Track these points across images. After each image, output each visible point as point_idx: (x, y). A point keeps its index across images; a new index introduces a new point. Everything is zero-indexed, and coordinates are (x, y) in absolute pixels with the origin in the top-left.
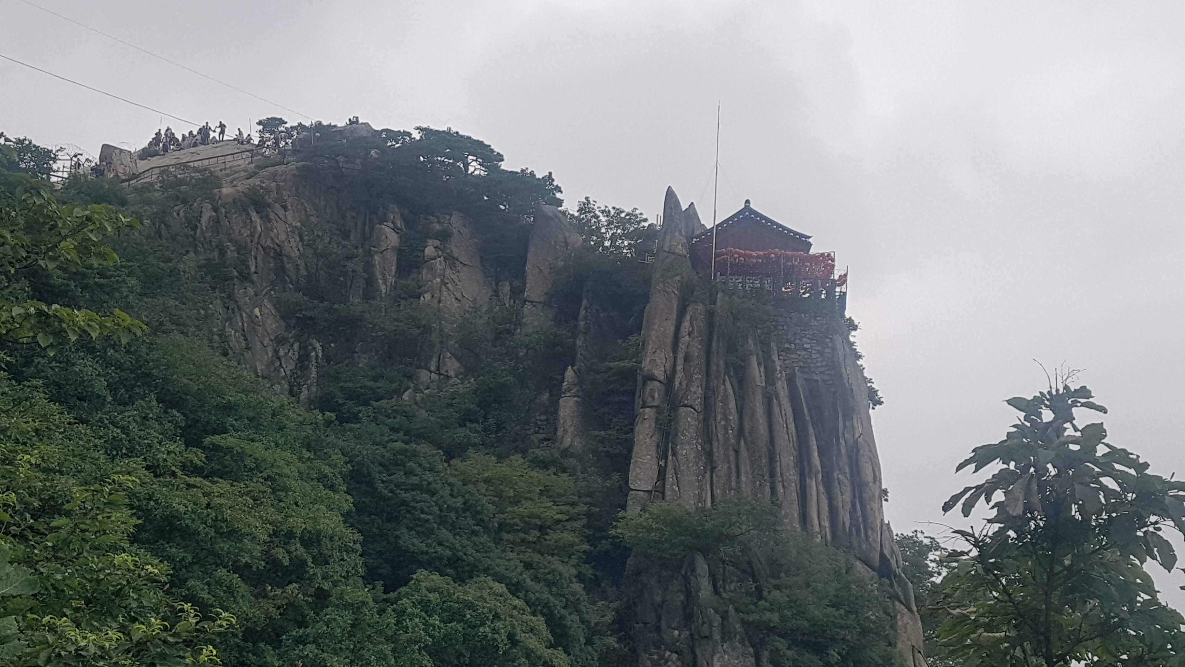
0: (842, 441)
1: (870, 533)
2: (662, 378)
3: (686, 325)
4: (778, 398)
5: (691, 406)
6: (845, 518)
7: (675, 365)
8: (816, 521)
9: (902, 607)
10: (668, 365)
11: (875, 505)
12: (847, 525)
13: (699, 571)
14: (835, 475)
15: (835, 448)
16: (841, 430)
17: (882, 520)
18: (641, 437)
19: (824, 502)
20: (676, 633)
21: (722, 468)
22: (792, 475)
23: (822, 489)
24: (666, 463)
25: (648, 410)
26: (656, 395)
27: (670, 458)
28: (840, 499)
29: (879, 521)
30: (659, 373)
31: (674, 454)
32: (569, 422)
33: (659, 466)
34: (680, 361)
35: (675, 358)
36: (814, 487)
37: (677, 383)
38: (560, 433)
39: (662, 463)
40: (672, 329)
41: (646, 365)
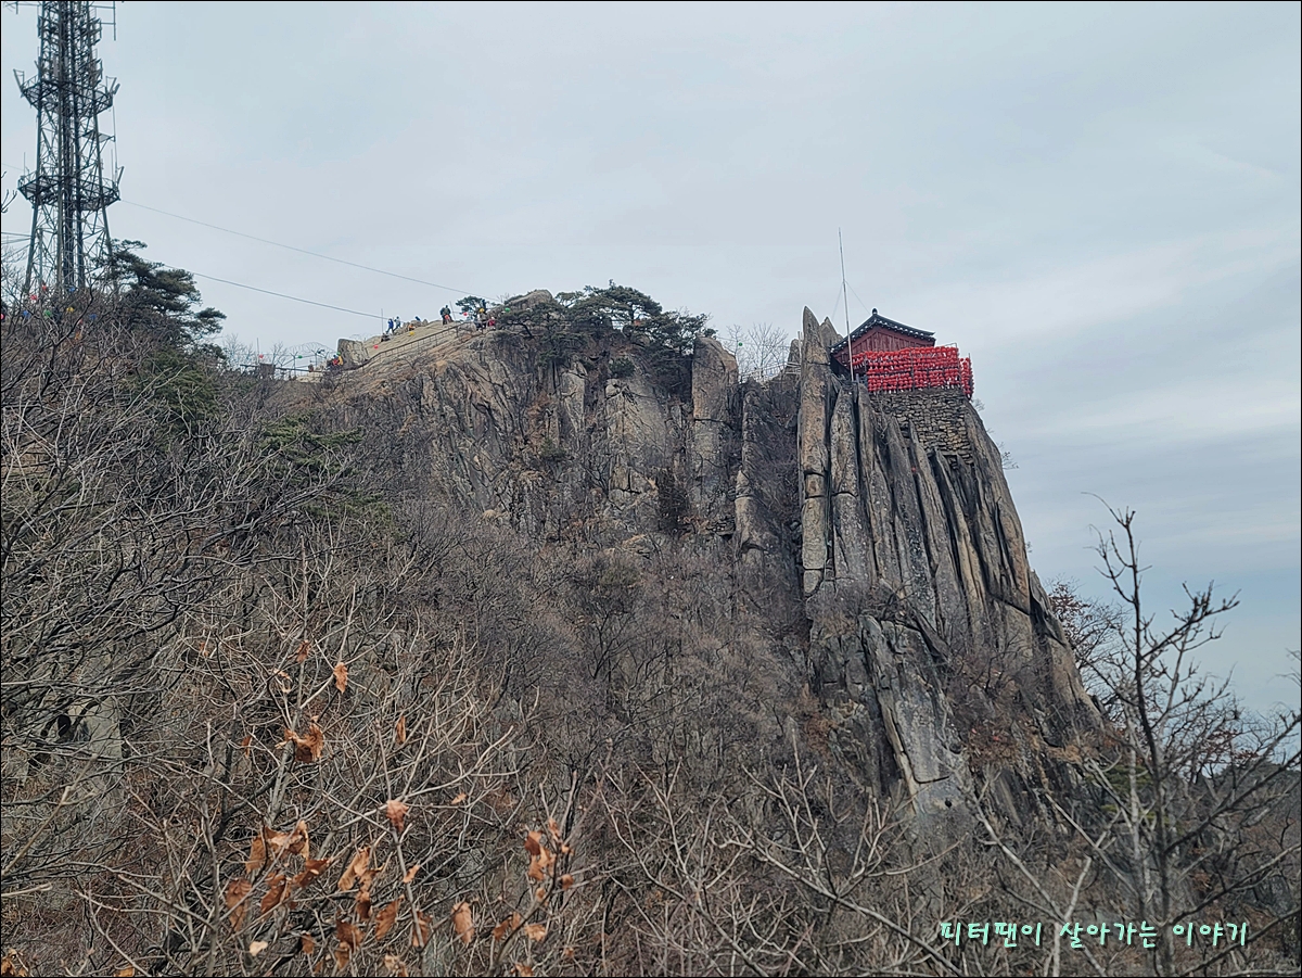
0: (984, 505)
1: (1018, 581)
2: (820, 472)
3: (835, 422)
4: (922, 475)
5: (848, 492)
6: (995, 571)
7: (830, 459)
8: (970, 577)
9: (1055, 642)
10: (824, 459)
11: (1020, 557)
12: (998, 578)
13: (873, 632)
14: (982, 535)
15: (979, 512)
16: (982, 496)
17: (1028, 570)
18: (809, 524)
19: (975, 559)
20: (860, 687)
21: (882, 541)
22: (945, 540)
23: (971, 549)
24: (833, 543)
25: (811, 500)
26: (817, 487)
27: (836, 538)
28: (989, 556)
29: (1025, 571)
30: (818, 468)
31: (839, 535)
32: (745, 519)
33: (828, 546)
34: (834, 455)
35: (829, 453)
36: (965, 548)
37: (833, 474)
38: (738, 529)
39: (830, 544)
40: (824, 429)
41: (805, 461)
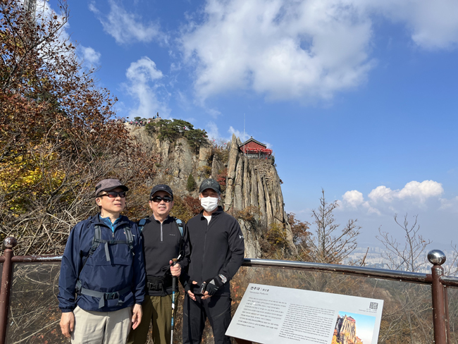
0: (274, 193)
1: (281, 213)
4: (259, 183)
5: (239, 185)
8: (268, 212)
12: (275, 212)
16: (274, 190)
17: (284, 211)
18: (228, 192)
19: (270, 207)
21: (246, 199)
22: (263, 200)
23: (270, 204)
25: (229, 186)
26: (231, 182)
30: (232, 177)
31: (235, 196)
33: (232, 199)
35: (235, 174)
37: (236, 179)
40: (235, 167)
41: (229, 175)
